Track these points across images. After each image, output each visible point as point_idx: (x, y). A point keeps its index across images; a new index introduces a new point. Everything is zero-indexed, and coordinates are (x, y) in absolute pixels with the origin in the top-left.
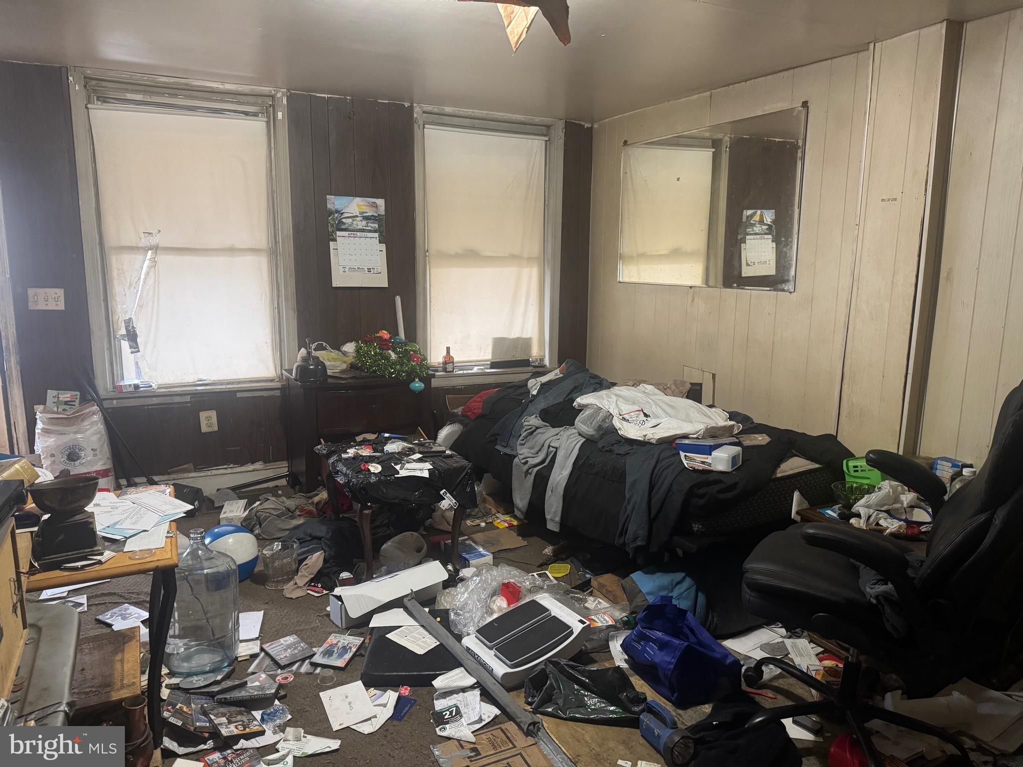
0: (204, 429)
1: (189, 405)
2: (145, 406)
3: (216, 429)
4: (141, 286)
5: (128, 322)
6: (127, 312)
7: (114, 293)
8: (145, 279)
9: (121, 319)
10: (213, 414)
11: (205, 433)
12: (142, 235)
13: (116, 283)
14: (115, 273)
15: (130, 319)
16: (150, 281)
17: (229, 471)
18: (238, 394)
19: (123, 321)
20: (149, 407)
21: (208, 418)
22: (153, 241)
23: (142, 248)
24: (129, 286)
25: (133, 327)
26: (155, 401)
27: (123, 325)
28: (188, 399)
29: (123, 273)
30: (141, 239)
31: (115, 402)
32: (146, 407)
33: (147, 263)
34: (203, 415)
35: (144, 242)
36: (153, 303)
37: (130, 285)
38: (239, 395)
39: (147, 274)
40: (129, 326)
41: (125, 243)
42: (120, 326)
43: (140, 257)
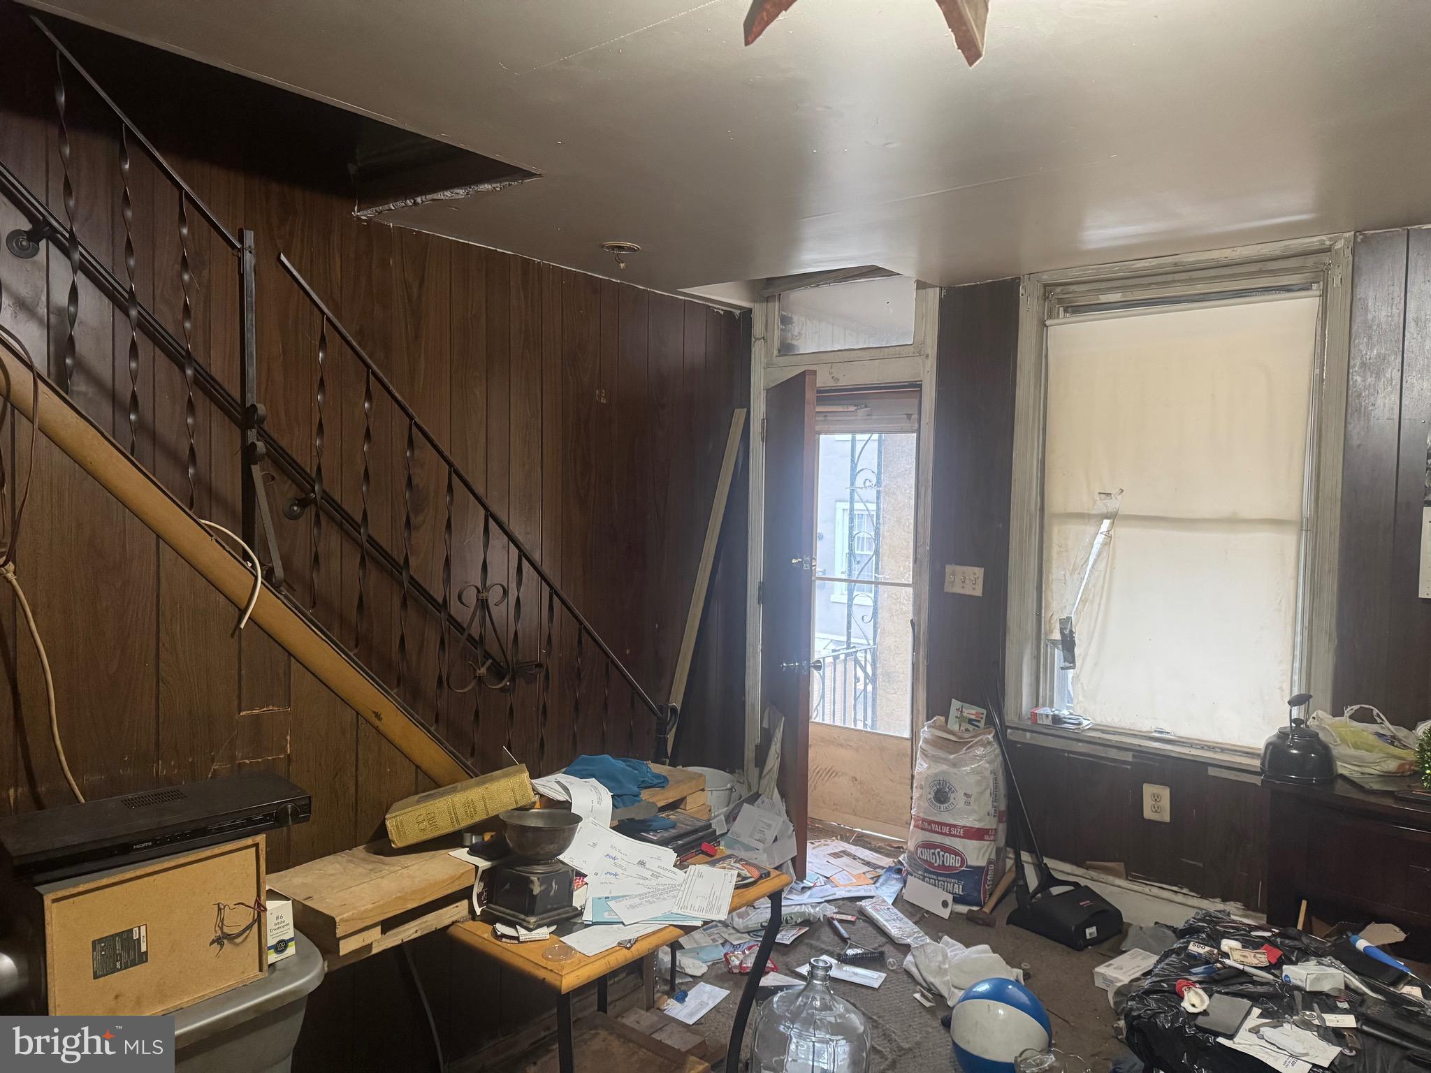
0: (1148, 813)
1: (1129, 767)
2: (1064, 751)
3: (1167, 818)
4: (1088, 572)
5: (1065, 622)
6: (1065, 607)
7: (1051, 579)
8: (1095, 561)
9: (1055, 617)
10: (1165, 793)
11: (1149, 821)
12: (1097, 497)
13: (1054, 565)
14: (1055, 549)
15: (1069, 618)
16: (1102, 566)
17: (1179, 898)
18: (1209, 768)
19: (1058, 621)
20: (1071, 755)
21: (1156, 797)
22: (1112, 505)
23: (1096, 516)
24: (1072, 570)
25: (1071, 631)
26: (1080, 747)
27: (1058, 626)
28: (1128, 757)
29: (1067, 551)
30: (1095, 502)
31: (1028, 735)
32: (1066, 754)
33: (1100, 539)
34: (1149, 790)
35: (1101, 506)
36: (1101, 598)
37: (1074, 570)
38: (1212, 772)
39: (1099, 554)
40: (1066, 629)
41: (1074, 507)
42: (1053, 626)
43: (1090, 529)
